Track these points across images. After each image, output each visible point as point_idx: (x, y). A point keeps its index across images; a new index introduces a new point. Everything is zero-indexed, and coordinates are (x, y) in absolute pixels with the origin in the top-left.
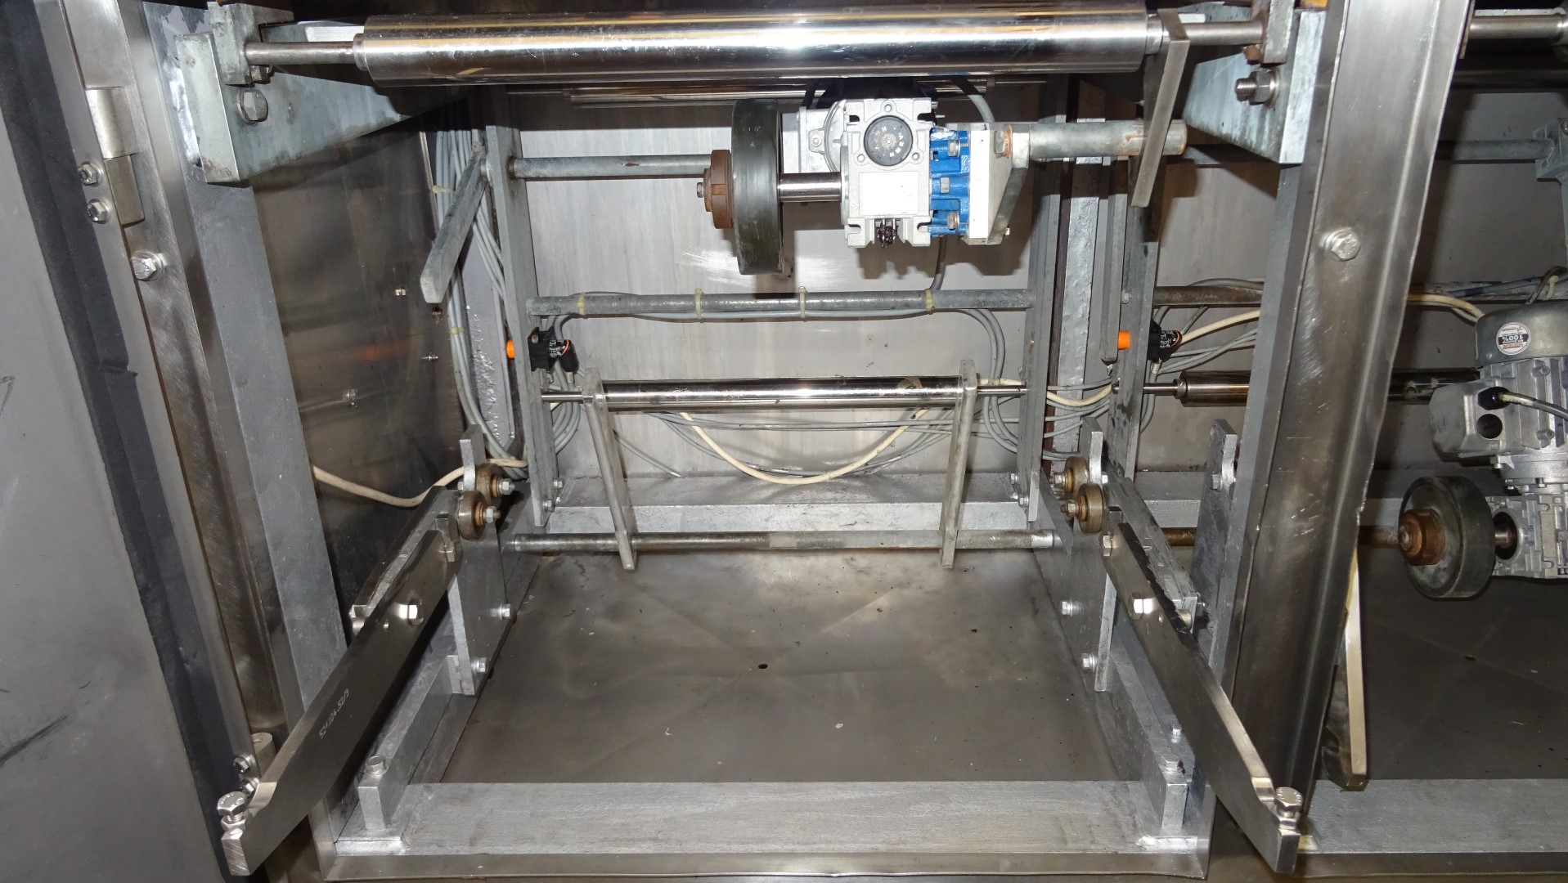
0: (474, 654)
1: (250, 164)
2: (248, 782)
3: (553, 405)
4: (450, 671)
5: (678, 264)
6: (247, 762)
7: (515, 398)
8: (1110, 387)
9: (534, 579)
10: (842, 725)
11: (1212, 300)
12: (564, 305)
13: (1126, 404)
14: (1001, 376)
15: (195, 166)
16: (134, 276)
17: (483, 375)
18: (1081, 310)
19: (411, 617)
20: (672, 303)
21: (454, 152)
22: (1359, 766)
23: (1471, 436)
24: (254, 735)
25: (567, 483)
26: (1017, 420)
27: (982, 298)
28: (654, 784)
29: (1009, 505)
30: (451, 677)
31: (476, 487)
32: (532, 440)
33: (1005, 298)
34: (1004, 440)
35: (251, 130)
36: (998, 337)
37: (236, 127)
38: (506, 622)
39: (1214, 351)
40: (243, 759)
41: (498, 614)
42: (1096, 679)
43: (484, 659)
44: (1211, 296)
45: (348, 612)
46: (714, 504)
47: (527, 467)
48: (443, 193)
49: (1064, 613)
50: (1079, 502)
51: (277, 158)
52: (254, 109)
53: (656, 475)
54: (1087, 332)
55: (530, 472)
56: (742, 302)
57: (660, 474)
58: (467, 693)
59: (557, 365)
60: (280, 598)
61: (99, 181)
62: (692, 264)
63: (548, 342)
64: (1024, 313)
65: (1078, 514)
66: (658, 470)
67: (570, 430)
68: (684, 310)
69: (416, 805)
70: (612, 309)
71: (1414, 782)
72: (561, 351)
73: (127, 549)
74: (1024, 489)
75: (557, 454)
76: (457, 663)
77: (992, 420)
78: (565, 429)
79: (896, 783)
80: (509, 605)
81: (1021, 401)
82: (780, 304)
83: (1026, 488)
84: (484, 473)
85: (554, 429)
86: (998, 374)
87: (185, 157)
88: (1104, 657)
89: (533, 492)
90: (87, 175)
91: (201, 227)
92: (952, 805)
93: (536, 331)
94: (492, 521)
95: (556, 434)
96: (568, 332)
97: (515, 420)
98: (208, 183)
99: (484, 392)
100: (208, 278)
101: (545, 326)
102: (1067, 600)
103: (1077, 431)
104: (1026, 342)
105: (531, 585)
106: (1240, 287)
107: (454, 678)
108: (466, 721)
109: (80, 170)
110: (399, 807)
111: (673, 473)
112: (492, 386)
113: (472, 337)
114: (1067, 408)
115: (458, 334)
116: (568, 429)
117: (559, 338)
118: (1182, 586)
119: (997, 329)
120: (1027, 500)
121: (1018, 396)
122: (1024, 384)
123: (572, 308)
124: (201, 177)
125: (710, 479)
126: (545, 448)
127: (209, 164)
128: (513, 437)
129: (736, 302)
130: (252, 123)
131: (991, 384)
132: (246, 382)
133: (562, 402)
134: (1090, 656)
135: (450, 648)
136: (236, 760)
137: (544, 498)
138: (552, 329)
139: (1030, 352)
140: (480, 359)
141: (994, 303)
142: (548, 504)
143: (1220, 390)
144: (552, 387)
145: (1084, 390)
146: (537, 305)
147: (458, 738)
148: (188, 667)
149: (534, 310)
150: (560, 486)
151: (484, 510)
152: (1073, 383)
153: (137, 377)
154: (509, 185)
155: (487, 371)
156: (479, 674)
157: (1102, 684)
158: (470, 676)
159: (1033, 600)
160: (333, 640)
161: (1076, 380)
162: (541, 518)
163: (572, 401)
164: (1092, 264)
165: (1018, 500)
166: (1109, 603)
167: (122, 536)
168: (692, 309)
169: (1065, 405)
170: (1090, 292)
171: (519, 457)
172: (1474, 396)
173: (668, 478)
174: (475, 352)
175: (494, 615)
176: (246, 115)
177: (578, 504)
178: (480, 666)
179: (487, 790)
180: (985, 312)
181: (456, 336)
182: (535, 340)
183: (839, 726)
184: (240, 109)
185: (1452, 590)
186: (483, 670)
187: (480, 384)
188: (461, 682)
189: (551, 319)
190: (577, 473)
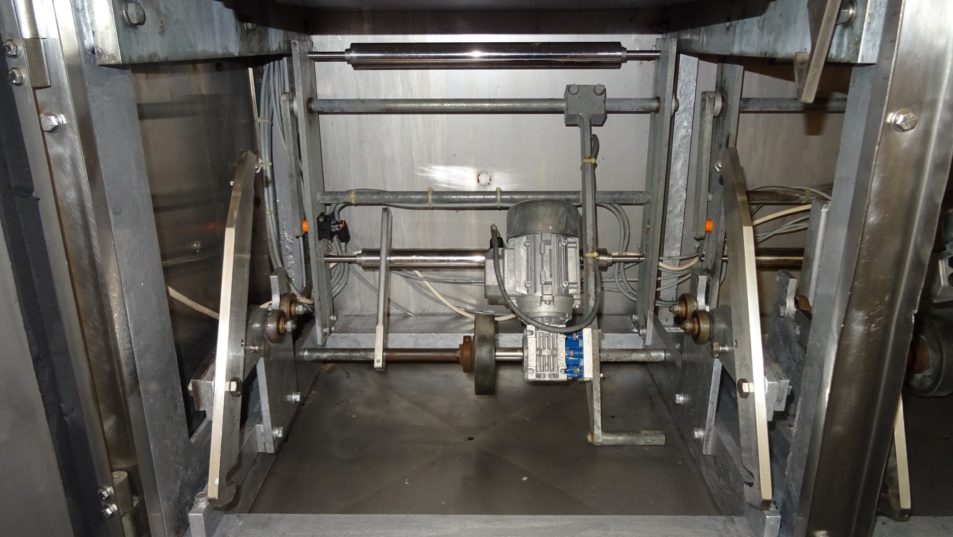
0: (275, 424)
1: (130, 54)
2: (108, 507)
3: (332, 265)
4: (258, 436)
5: (416, 175)
6: (107, 492)
7: (307, 259)
8: (697, 259)
9: (316, 379)
10: (527, 478)
11: (766, 200)
12: (341, 196)
13: (710, 268)
14: (626, 251)
15: (90, 53)
16: (42, 128)
17: (286, 246)
18: (679, 207)
19: (231, 390)
20: (413, 197)
21: (273, 96)
22: (906, 503)
23: (944, 287)
24: (114, 473)
25: (339, 318)
26: (636, 279)
27: (616, 196)
28: (400, 515)
29: (631, 336)
30: (258, 440)
31: (280, 307)
32: (317, 286)
33: (632, 196)
34: (629, 293)
35: (132, 31)
36: (625, 225)
37: (121, 27)
38: (297, 405)
39: (765, 235)
40: (105, 490)
41: (292, 399)
42: (704, 446)
43: (282, 428)
44: (766, 197)
45: (187, 386)
46: (437, 333)
47: (313, 304)
48: (264, 123)
49: (677, 402)
50: (693, 323)
51: (150, 56)
52: (135, 14)
53: (398, 315)
54: (683, 221)
55: (316, 308)
56: (459, 197)
57: (400, 314)
58: (268, 451)
59: (335, 238)
60: (138, 370)
61: (18, 54)
62: (425, 175)
63: (330, 221)
64: (642, 207)
65: (693, 330)
66: (399, 312)
67: (343, 282)
68: (420, 201)
69: (230, 528)
70: (374, 200)
71: (931, 518)
72: (339, 228)
73: (25, 328)
74: (642, 324)
75: (333, 298)
76: (262, 430)
77: (620, 280)
78: (339, 282)
79: (570, 516)
80: (299, 393)
81: (640, 266)
82: (484, 198)
83: (644, 323)
84: (286, 299)
85: (332, 282)
86: (625, 249)
87: (83, 44)
88: (710, 430)
89: (317, 321)
90: (10, 49)
91: (92, 96)
92: (611, 532)
93: (322, 214)
94: (290, 330)
95: (333, 285)
96: (344, 215)
97: (306, 275)
98: (99, 65)
99: (286, 257)
100: (96, 133)
101: (329, 210)
102: (679, 393)
103: (675, 287)
104: (643, 227)
105: (313, 385)
106: (784, 192)
107: (260, 440)
108: (267, 473)
109: (4, 45)
110: (218, 529)
111: (409, 314)
112: (291, 253)
113: (280, 220)
114: (670, 271)
115: (271, 215)
116: (341, 282)
117: (337, 219)
118: (778, 373)
119: (625, 217)
120: (644, 331)
121: (638, 262)
122: (642, 254)
123: (346, 199)
124: (95, 61)
125: (433, 317)
126: (326, 294)
127: (100, 51)
128: (305, 286)
129: (455, 197)
130: (134, 26)
131: (620, 255)
132: (120, 213)
133: (338, 262)
134: (699, 429)
135: (258, 420)
136: (100, 490)
137: (324, 326)
138: (333, 213)
139: (647, 233)
140: (284, 235)
141: (624, 200)
142: (326, 330)
143: (771, 260)
144: (331, 254)
145: (681, 260)
146: (324, 197)
147: (261, 485)
148: (67, 419)
149: (322, 200)
150: (335, 319)
151: (285, 322)
152: (674, 255)
153: (39, 201)
154: (308, 116)
155: (288, 244)
156: (278, 438)
157: (708, 449)
158: (271, 439)
159: (650, 397)
160: (175, 407)
161: (676, 253)
162: (322, 340)
163: (344, 262)
164: (686, 177)
165: (639, 332)
166: (714, 392)
167: (22, 318)
168: (427, 201)
169: (669, 270)
170: (685, 195)
171: (309, 297)
172: (946, 260)
173: (406, 316)
174: (281, 230)
175: (289, 400)
176: (129, 19)
177: (346, 332)
178: (278, 433)
179: (281, 519)
180: (616, 206)
181: (269, 216)
182: (321, 220)
183: (525, 479)
184: (125, 14)
185: (935, 390)
186: (280, 435)
187: (283, 252)
188: (265, 444)
189: (333, 206)
190: (346, 313)
